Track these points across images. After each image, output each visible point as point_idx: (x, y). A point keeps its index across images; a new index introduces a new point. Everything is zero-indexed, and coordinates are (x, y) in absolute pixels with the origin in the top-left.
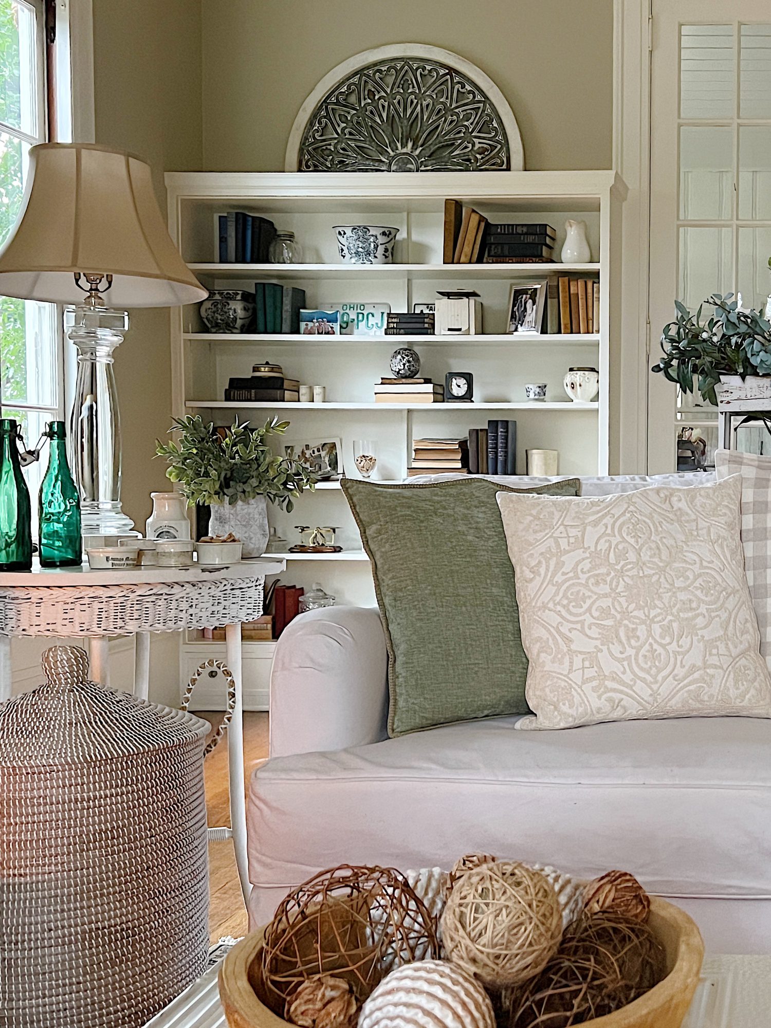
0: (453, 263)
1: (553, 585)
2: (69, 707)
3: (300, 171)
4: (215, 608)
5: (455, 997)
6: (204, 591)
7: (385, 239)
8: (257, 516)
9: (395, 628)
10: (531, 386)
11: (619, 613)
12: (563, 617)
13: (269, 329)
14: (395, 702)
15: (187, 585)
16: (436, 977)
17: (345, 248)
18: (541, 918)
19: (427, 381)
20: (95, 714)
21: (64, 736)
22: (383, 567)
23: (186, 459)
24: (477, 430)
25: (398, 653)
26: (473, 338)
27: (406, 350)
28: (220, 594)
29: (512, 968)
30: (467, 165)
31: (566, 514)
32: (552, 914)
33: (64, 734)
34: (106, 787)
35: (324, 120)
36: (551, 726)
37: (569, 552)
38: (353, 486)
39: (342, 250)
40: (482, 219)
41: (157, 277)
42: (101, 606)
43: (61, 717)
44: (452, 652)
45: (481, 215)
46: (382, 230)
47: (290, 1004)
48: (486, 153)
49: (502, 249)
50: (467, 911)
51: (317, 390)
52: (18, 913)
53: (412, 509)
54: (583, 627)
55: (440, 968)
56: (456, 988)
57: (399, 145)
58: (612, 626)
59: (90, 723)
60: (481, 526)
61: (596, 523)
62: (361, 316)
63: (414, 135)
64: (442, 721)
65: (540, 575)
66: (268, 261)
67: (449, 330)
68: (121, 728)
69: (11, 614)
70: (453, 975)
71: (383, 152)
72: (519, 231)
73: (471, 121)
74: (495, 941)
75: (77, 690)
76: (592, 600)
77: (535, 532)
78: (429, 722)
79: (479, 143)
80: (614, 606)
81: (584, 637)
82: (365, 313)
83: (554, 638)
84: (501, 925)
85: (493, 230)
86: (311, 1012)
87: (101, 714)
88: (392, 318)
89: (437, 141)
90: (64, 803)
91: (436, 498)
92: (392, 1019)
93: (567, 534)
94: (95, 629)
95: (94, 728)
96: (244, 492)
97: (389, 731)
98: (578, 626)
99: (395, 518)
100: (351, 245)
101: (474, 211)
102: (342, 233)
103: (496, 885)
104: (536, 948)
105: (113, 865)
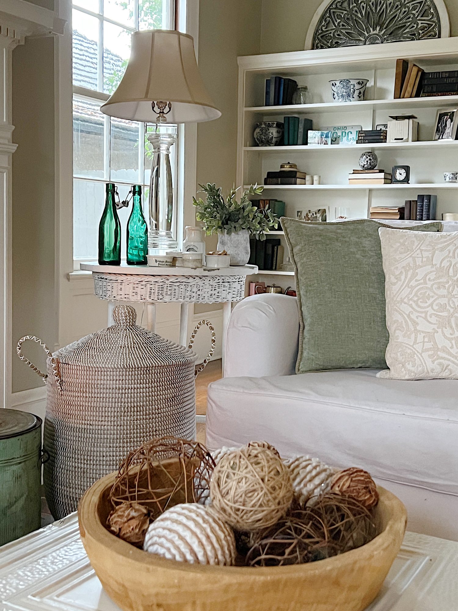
0: (400, 98)
1: (409, 287)
2: (122, 338)
3: (313, 49)
4: (213, 292)
5: (202, 531)
6: (207, 282)
7: (360, 86)
8: (242, 242)
9: (305, 309)
10: (447, 174)
11: (452, 308)
12: (413, 308)
13: (290, 143)
14: (302, 353)
15: (197, 278)
16: (193, 515)
17: (335, 94)
18: (270, 490)
19: (381, 171)
20: (134, 343)
21: (116, 353)
22: (301, 272)
23: (206, 208)
24: (410, 201)
25: (306, 324)
26: (411, 144)
27: (369, 153)
28: (216, 284)
29: (248, 519)
30: (413, 37)
31: (423, 242)
32: (280, 488)
33: (116, 352)
34: (135, 384)
35: (328, 19)
36: (399, 377)
37: (421, 267)
38: (287, 222)
39: (334, 94)
40: (419, 70)
41: (189, 102)
42: (151, 286)
43: (117, 343)
44: (339, 325)
45: (419, 68)
46: (358, 81)
47: (111, 515)
48: (426, 29)
49: (432, 88)
50: (222, 476)
51: (316, 178)
52: (88, 444)
53: (322, 237)
54: (426, 316)
55: (199, 510)
56: (205, 525)
57: (371, 29)
58: (446, 316)
59: (131, 347)
60: (367, 249)
61: (442, 249)
62: (344, 133)
63: (381, 22)
64: (330, 367)
65: (401, 281)
66: (291, 103)
67: (395, 139)
68: (146, 352)
69: (109, 288)
70: (206, 517)
71: (361, 34)
72: (444, 76)
73: (417, 10)
74: (236, 499)
75: (129, 330)
76: (433, 299)
77: (401, 253)
78: (321, 367)
79: (421, 23)
80: (449, 304)
81: (426, 322)
82: (347, 132)
83: (406, 322)
84: (241, 489)
85: (426, 77)
86: (119, 523)
87: (138, 344)
88: (361, 134)
89: (395, 25)
90: (113, 389)
91: (339, 231)
92: (160, 537)
93: (422, 255)
94: (148, 299)
95: (132, 351)
96: (235, 227)
97: (296, 370)
98: (423, 315)
99: (311, 242)
100: (339, 91)
101: (414, 65)
102: (334, 84)
103: (243, 462)
104: (265, 508)
105: (137, 426)
